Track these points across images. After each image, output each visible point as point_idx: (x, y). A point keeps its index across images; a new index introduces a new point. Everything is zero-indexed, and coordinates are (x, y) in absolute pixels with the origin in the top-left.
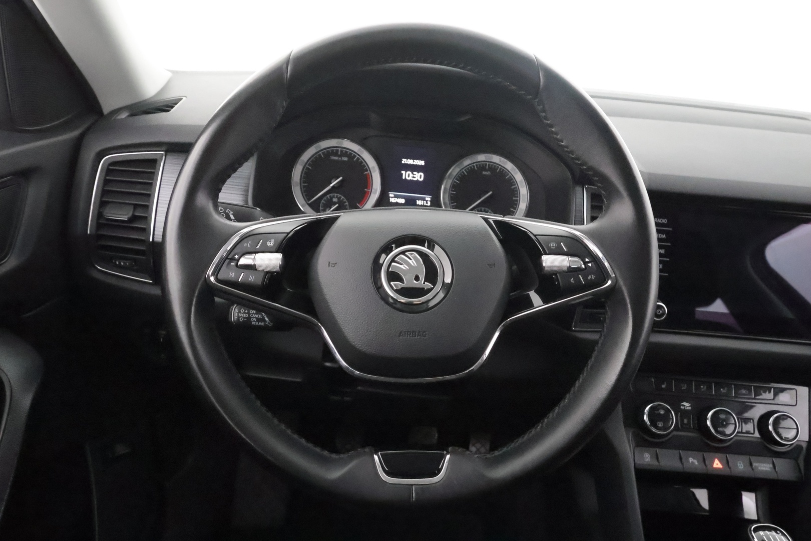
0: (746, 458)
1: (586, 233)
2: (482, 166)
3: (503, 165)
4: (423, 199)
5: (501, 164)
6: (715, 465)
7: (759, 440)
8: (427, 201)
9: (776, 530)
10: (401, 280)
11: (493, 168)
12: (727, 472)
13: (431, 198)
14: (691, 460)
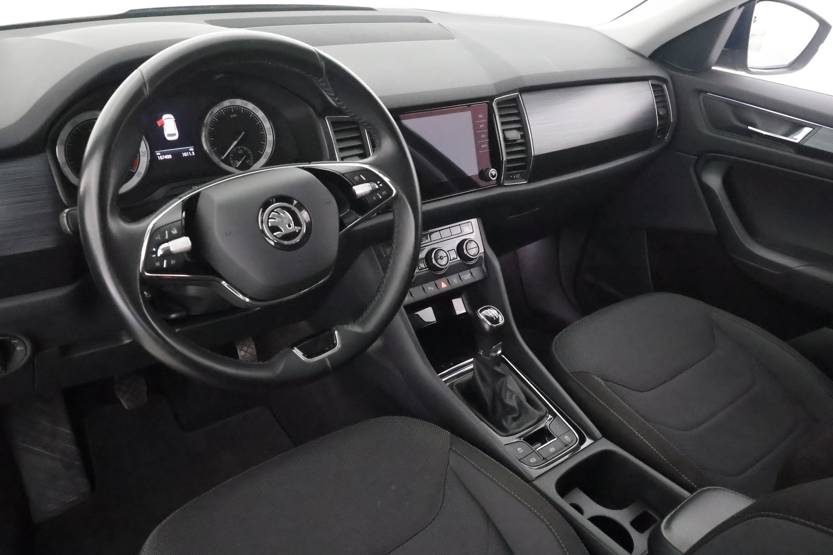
0: (456, 275)
1: (370, 164)
2: (228, 111)
3: (245, 106)
4: (188, 151)
5: (243, 105)
6: (443, 286)
7: (460, 261)
8: (191, 152)
9: (489, 308)
10: (279, 230)
11: (238, 110)
12: (450, 288)
13: (194, 148)
14: (429, 288)
